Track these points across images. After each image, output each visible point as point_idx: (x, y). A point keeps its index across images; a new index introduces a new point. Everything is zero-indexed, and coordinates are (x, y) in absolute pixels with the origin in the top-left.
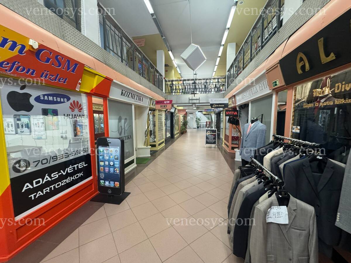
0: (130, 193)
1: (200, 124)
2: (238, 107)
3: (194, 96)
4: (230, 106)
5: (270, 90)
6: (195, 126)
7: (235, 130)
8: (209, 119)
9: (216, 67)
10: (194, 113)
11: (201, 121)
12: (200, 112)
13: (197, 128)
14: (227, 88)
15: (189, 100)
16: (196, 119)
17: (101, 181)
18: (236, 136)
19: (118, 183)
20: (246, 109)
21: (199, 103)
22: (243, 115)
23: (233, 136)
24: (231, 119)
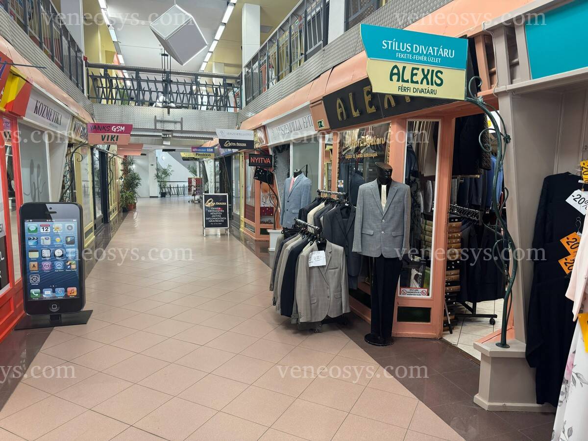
0: (92, 310)
1: (168, 184)
2: (272, 149)
3: (169, 113)
4: (257, 146)
5: (316, 131)
6: (155, 190)
7: (266, 194)
8: (195, 172)
9: (215, 43)
10: (149, 155)
11: (171, 178)
12: (167, 152)
13: (160, 196)
14: (247, 104)
15: (156, 121)
16: (158, 170)
17: (31, 290)
18: (268, 206)
19: (75, 289)
20: (285, 152)
21: (182, 132)
22: (280, 164)
23: (262, 206)
24: (260, 171)
